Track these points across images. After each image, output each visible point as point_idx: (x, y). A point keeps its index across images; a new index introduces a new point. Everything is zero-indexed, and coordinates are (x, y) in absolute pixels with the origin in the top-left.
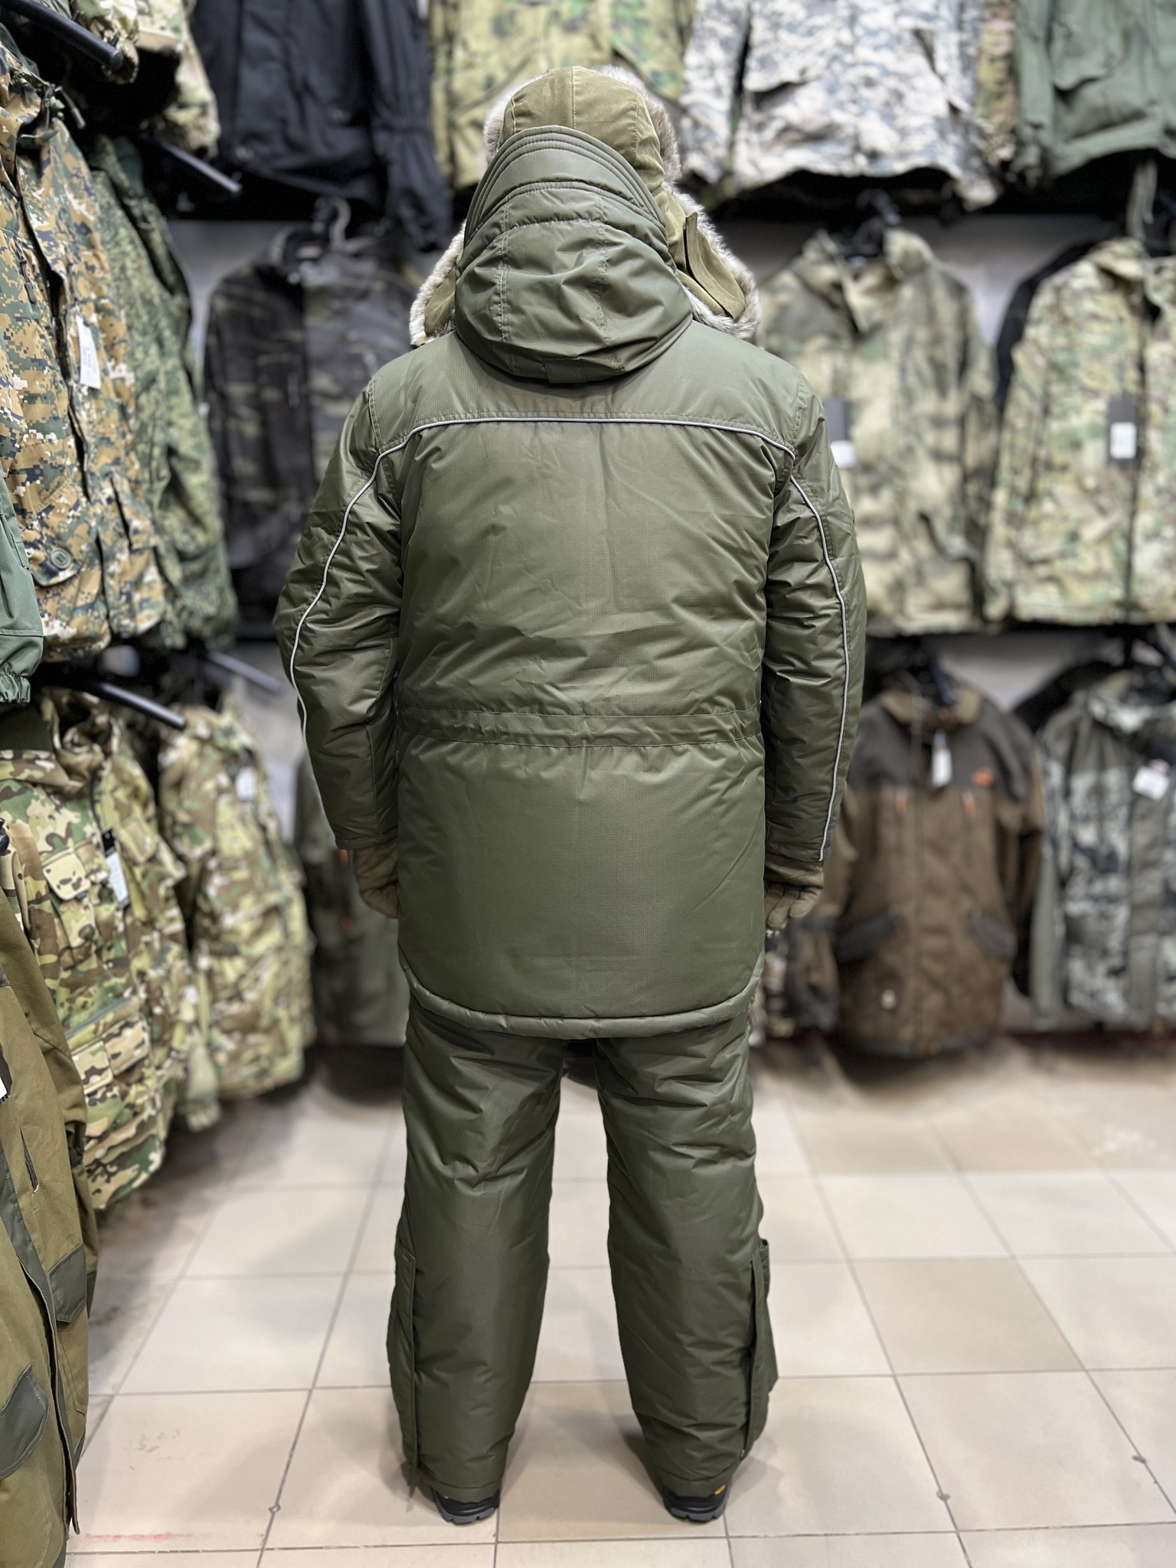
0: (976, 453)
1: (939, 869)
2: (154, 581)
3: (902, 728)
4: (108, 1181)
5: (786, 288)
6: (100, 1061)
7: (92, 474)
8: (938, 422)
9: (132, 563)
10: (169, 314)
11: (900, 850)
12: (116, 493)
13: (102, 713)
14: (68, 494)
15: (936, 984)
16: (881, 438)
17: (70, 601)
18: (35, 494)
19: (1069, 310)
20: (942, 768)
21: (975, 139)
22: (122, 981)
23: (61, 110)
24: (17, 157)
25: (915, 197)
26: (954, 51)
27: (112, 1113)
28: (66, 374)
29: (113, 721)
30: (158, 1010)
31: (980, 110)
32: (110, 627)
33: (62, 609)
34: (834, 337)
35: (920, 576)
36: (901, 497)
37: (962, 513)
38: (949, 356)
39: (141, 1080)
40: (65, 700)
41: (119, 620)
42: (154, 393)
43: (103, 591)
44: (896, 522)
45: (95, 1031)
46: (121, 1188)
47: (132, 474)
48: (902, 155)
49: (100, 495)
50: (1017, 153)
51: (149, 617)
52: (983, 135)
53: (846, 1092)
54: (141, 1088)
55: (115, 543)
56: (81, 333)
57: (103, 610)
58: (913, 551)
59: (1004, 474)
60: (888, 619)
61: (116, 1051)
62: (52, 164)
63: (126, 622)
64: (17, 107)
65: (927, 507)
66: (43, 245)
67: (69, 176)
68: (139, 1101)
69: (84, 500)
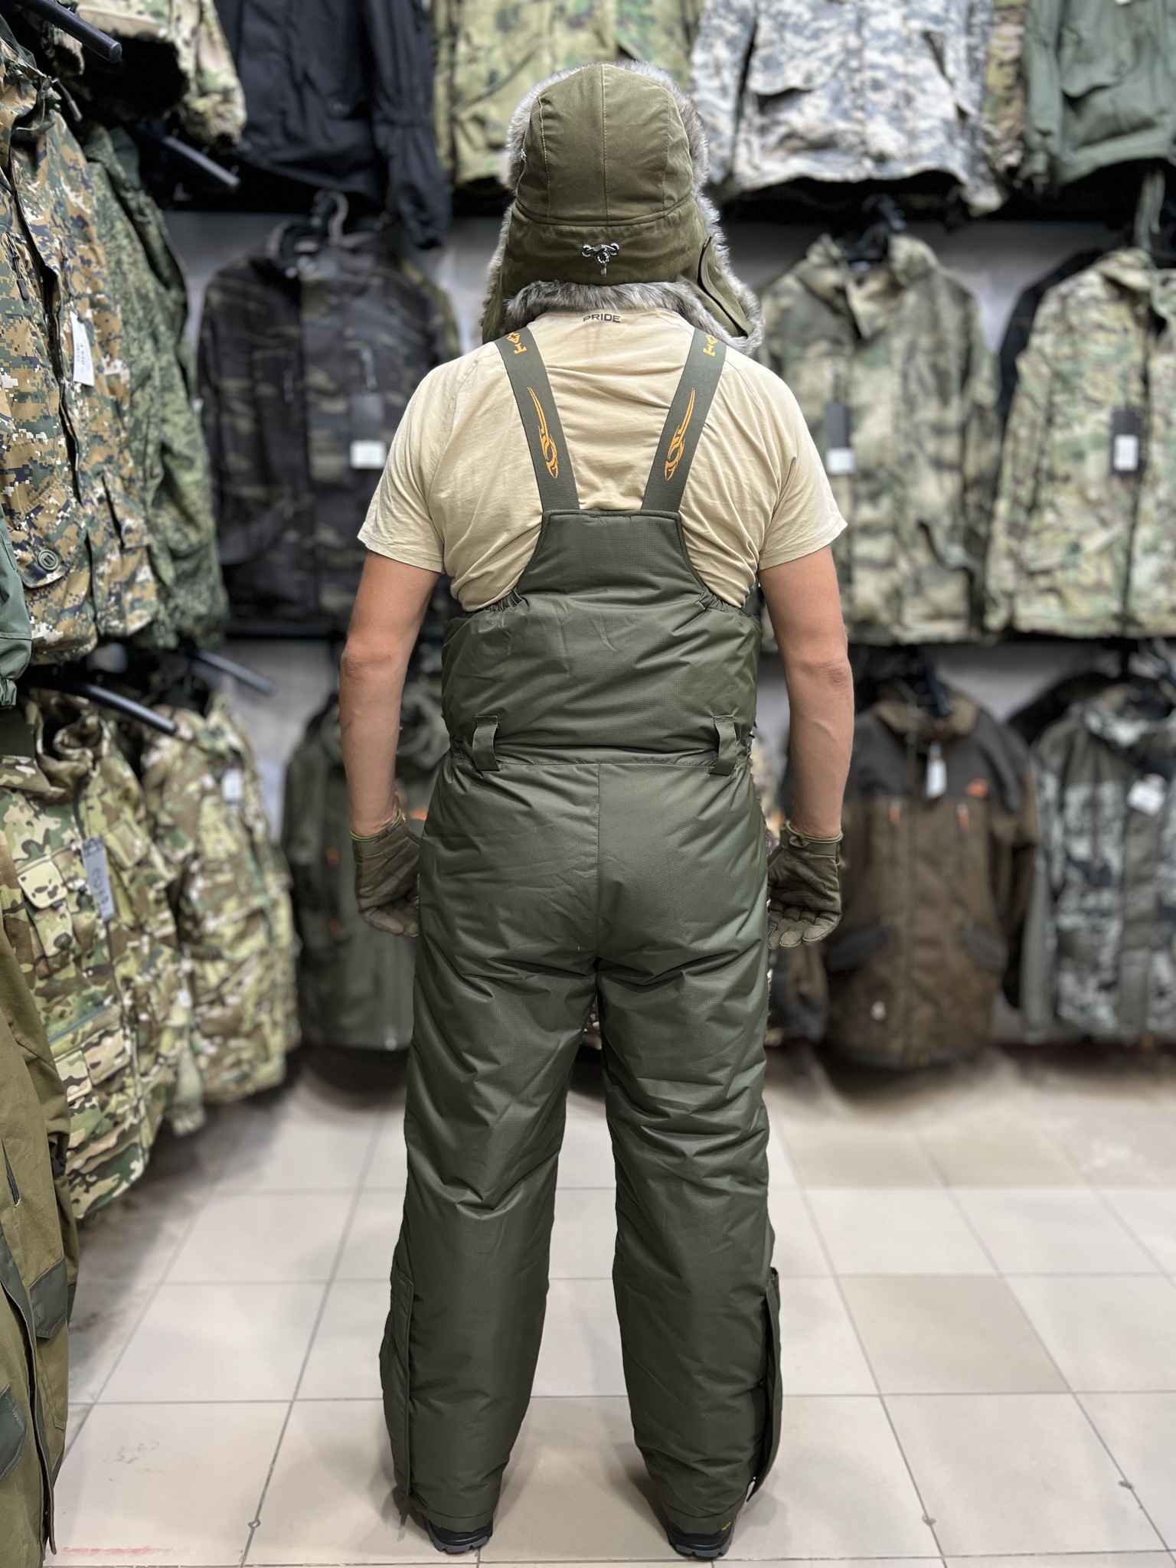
0: (978, 460)
1: (930, 879)
2: (147, 580)
3: (898, 737)
4: (87, 1191)
5: (789, 292)
6: (79, 1072)
7: (84, 473)
8: (939, 430)
9: (123, 564)
10: (164, 308)
11: (893, 861)
12: (107, 492)
13: (92, 714)
14: (57, 495)
15: (927, 996)
16: (881, 445)
17: (56, 604)
18: (24, 494)
19: (1074, 319)
20: (937, 779)
21: (981, 144)
22: (103, 988)
23: (59, 102)
24: (12, 149)
25: (919, 202)
26: (963, 54)
27: (91, 1123)
28: (58, 372)
29: (103, 723)
30: (144, 1017)
31: (987, 116)
32: (97, 630)
33: (49, 611)
34: (836, 342)
35: (918, 586)
36: (901, 505)
37: (961, 522)
38: (952, 364)
39: (122, 1089)
40: (53, 701)
41: (108, 621)
42: (148, 390)
43: (91, 593)
44: (895, 530)
45: (73, 1041)
46: (100, 1198)
47: (125, 472)
48: (911, 158)
49: (91, 495)
50: (1024, 160)
51: (140, 618)
52: (991, 141)
53: (833, 1102)
54: (121, 1097)
55: (105, 543)
56: (76, 332)
57: (90, 613)
58: (911, 560)
59: (1007, 484)
60: (885, 628)
61: (95, 1060)
62: (49, 156)
63: (115, 623)
64: (12, 99)
65: (926, 516)
66: (37, 240)
67: (66, 168)
68: (120, 1111)
69: (74, 500)
